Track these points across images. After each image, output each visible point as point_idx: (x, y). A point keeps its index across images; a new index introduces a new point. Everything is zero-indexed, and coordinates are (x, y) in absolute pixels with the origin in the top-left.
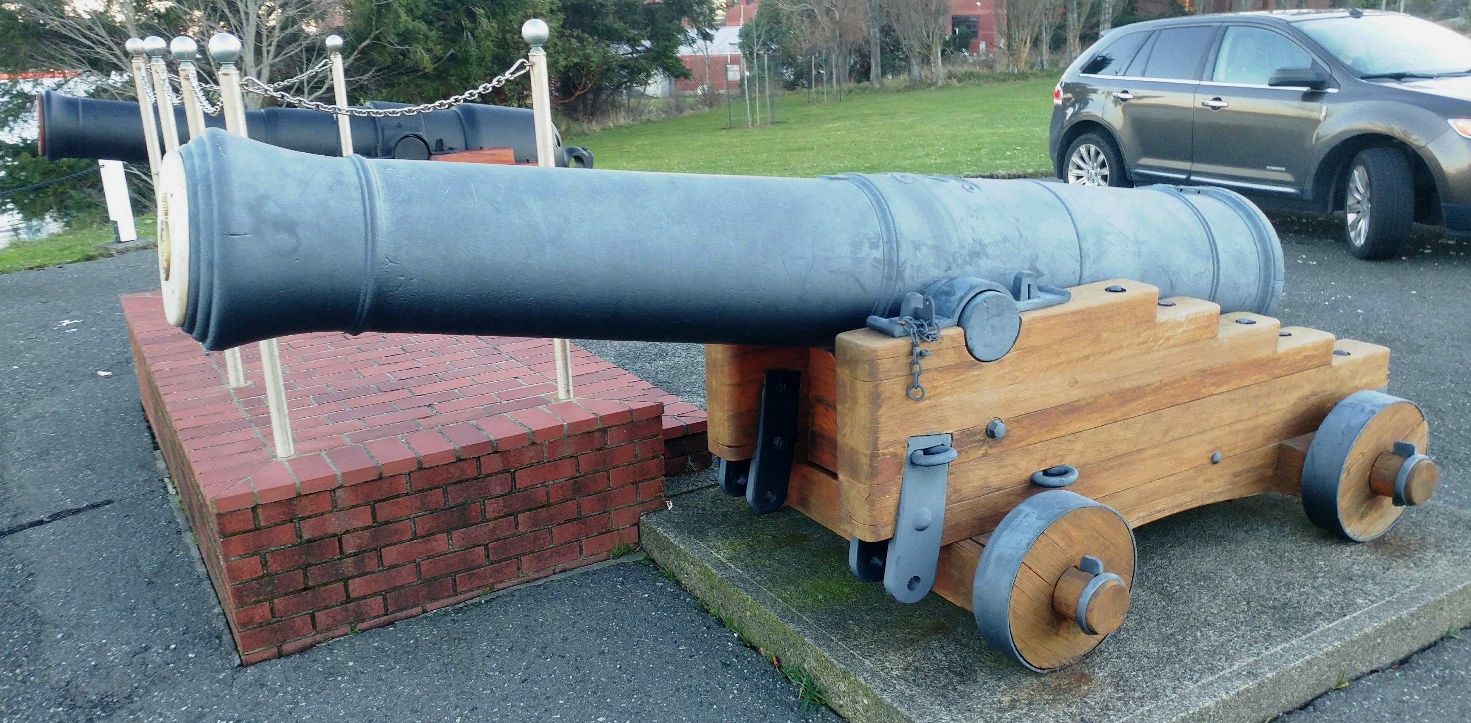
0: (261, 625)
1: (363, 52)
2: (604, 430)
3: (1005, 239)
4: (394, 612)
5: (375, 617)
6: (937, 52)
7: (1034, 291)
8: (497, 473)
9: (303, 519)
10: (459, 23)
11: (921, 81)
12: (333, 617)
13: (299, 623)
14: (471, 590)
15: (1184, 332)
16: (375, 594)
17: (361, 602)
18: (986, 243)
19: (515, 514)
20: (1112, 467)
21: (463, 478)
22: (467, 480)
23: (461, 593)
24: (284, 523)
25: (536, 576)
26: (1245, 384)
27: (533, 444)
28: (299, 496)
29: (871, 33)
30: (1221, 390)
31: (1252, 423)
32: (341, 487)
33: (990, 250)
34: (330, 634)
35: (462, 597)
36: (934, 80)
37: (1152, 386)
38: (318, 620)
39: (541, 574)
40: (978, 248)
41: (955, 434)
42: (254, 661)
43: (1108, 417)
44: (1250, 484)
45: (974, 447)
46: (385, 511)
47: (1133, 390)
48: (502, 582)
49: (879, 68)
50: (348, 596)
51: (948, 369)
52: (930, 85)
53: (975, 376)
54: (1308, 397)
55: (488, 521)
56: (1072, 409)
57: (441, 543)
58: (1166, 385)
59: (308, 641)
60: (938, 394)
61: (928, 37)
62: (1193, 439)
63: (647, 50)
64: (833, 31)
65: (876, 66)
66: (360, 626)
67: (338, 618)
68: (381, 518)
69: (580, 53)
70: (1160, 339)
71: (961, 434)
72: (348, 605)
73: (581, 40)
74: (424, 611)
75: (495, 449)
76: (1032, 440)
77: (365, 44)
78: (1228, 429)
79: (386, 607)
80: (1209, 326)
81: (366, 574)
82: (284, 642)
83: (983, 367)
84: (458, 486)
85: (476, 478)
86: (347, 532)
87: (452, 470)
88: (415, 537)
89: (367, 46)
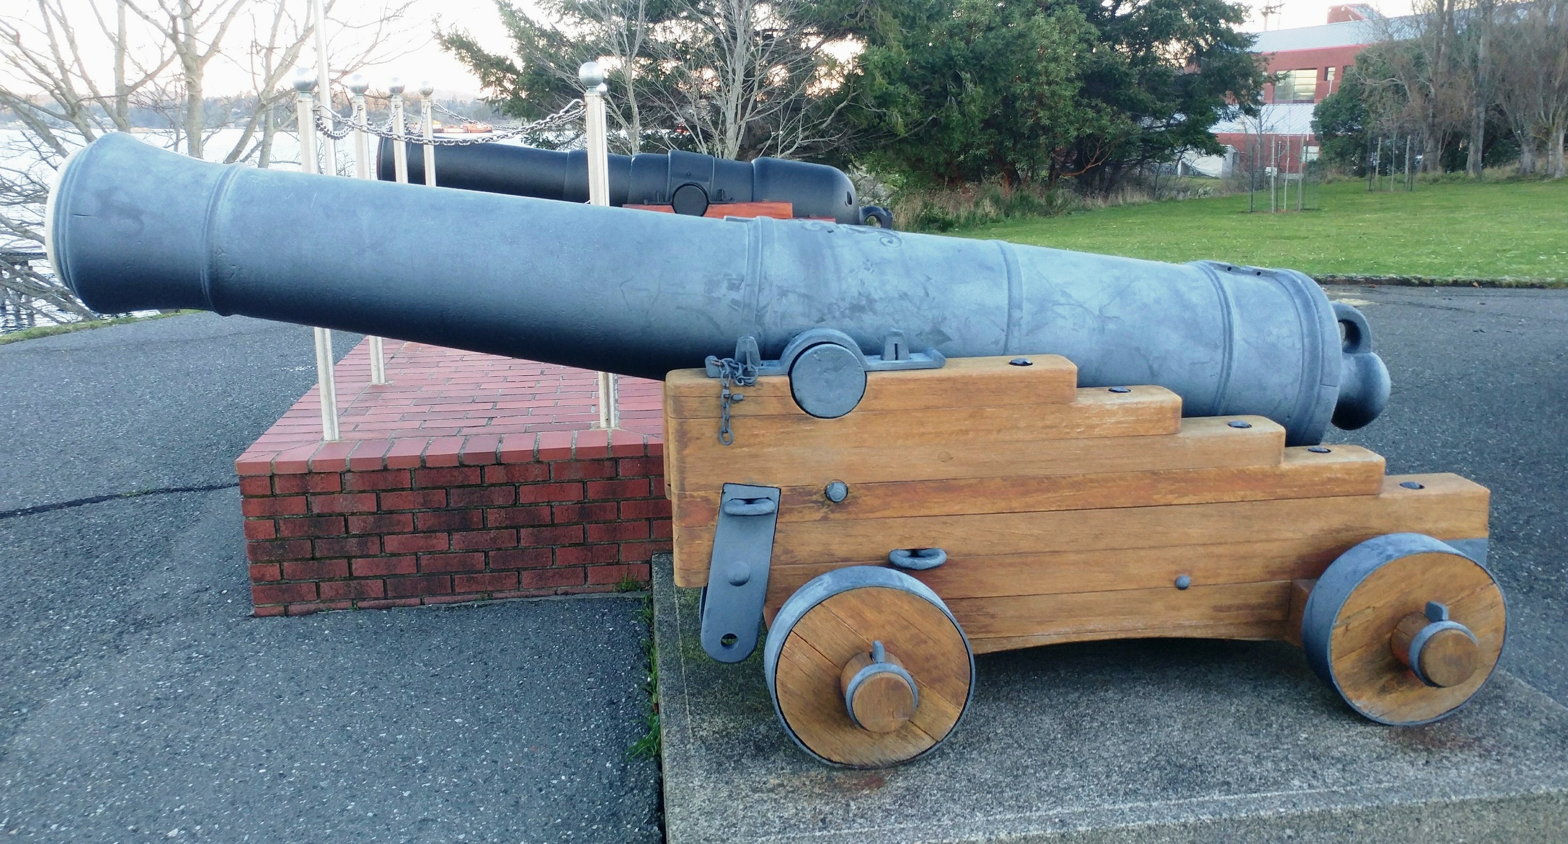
0: (271, 583)
1: (840, 113)
2: (615, 460)
3: (904, 296)
4: (394, 598)
5: (375, 599)
6: (1558, 137)
7: (902, 352)
8: (501, 485)
9: (314, 494)
10: (945, 88)
11: (1533, 172)
12: (337, 591)
13: (305, 589)
14: (469, 593)
15: (1118, 423)
16: (376, 577)
17: (363, 582)
18: (876, 297)
19: (518, 528)
20: (1011, 565)
21: (466, 483)
22: (469, 486)
23: (459, 594)
24: (297, 494)
25: (536, 593)
26: (1226, 498)
27: (539, 462)
28: (310, 473)
29: (1474, 113)
30: (1185, 500)
31: (1243, 550)
32: (349, 471)
33: (879, 307)
34: (333, 605)
35: (459, 598)
36: (1550, 171)
37: (1070, 480)
38: (322, 590)
39: (542, 592)
40: (864, 303)
41: (783, 489)
42: (263, 614)
43: (1002, 505)
44: (1247, 624)
45: (810, 507)
46: (389, 501)
47: (1040, 480)
48: (501, 591)
49: (1480, 155)
50: (351, 574)
51: (771, 417)
52: (1543, 177)
53: (807, 431)
54: (1338, 531)
55: (490, 529)
56: (946, 487)
57: (441, 541)
58: (1092, 481)
59: (312, 607)
60: (759, 443)
61: (1548, 119)
62: (1142, 553)
63: (1180, 124)
64: (1424, 109)
65: (1476, 152)
66: (360, 604)
67: (341, 592)
68: (384, 508)
69: (1096, 124)
70: (1078, 426)
71: (791, 490)
72: (351, 582)
73: (1098, 111)
74: (422, 604)
75: (498, 460)
76: (888, 513)
77: (842, 105)
78: (1201, 550)
79: (385, 591)
80: (1159, 421)
81: (368, 556)
82: (290, 603)
83: (815, 423)
84: (461, 490)
85: (479, 486)
86: (353, 514)
87: (456, 474)
88: (415, 531)
89: (845, 107)
